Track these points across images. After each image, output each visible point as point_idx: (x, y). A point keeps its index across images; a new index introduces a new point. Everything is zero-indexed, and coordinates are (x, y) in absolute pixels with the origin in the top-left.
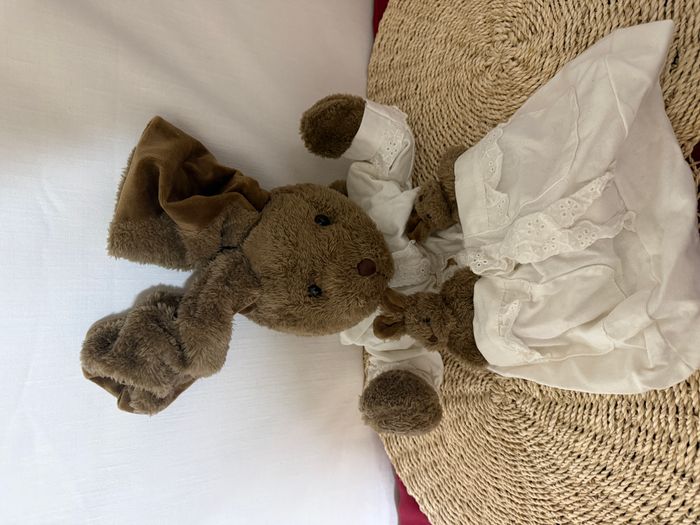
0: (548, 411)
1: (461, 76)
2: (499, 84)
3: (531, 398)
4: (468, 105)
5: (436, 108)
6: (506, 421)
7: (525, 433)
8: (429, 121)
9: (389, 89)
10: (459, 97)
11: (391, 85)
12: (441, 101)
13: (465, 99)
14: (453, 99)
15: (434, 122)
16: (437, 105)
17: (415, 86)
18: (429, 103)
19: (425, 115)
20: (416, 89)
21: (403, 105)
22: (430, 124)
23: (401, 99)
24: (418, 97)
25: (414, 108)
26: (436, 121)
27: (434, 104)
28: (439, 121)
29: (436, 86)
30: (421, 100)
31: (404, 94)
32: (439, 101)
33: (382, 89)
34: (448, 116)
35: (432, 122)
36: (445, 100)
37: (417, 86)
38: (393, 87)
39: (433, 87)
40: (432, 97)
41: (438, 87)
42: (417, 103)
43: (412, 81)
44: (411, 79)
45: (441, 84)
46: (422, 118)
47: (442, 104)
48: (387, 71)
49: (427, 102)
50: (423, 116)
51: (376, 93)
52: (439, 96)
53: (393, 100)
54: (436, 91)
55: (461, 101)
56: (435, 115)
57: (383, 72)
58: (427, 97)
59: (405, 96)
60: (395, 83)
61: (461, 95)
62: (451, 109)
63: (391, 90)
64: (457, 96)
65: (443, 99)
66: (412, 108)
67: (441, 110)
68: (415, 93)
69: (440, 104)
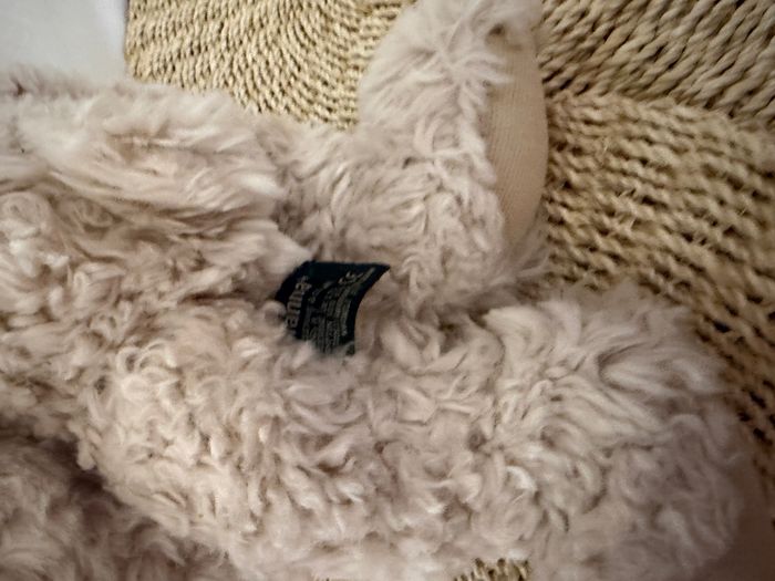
8: (245, 84)
9: (167, 38)
10: (302, 29)
11: (170, 29)
12: (267, 43)
13: (314, 30)
14: (291, 34)
15: (255, 86)
16: (260, 53)
17: (217, 27)
18: (245, 55)
19: (238, 76)
20: (220, 31)
21: (196, 62)
22: (247, 92)
23: (192, 53)
24: (224, 44)
25: (218, 66)
26: (259, 82)
27: (255, 52)
28: (263, 82)
29: (256, 18)
30: (228, 49)
31: (196, 43)
32: (262, 44)
33: (154, 37)
34: (281, 71)
35: (250, 87)
36: (274, 42)
37: (222, 25)
38: (175, 35)
39: (252, 19)
40: (249, 39)
41: (260, 20)
42: (222, 57)
43: (214, 17)
44: (210, 13)
45: (266, 14)
46: (230, 81)
47: (270, 49)
48: (163, 5)
49: (241, 51)
50: (235, 78)
51: (142, 45)
52: (262, 36)
53: (175, 56)
54: (257, 26)
55: (306, 35)
56: (256, 74)
57: (157, 8)
58: (241, 42)
59: (199, 48)
60: (181, 25)
61: (305, 23)
62: (287, 57)
63: (172, 37)
64: (298, 29)
65: (270, 39)
66: (213, 66)
67: (267, 63)
68: (219, 39)
69: (265, 52)
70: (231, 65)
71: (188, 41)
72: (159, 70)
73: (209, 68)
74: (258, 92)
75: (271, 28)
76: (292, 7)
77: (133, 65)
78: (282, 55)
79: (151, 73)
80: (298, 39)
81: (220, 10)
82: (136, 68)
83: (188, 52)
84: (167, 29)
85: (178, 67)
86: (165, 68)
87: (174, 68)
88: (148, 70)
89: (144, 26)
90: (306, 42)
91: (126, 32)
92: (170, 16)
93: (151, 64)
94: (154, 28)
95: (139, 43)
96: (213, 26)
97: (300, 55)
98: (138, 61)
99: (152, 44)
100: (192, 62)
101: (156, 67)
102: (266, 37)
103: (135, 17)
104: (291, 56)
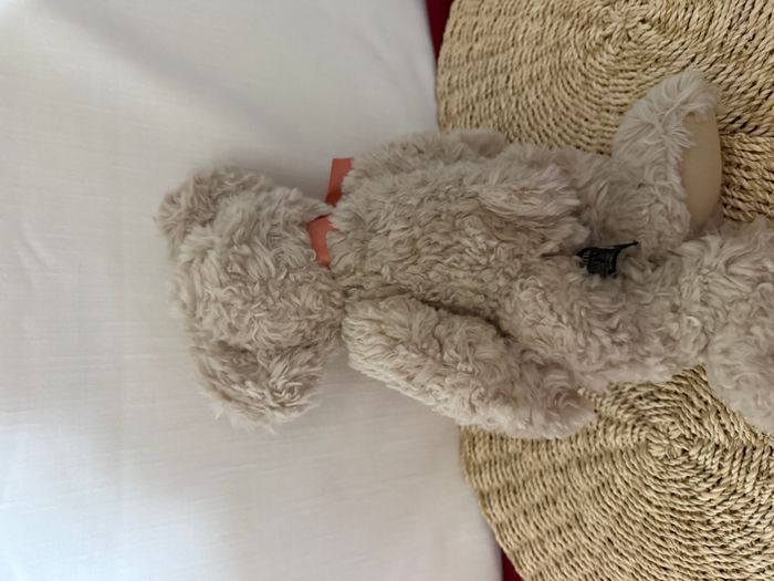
0: (742, 461)
1: (570, 54)
2: (624, 58)
3: (712, 445)
4: (581, 92)
5: (537, 101)
6: (675, 481)
7: (707, 497)
8: (528, 119)
9: (468, 86)
10: (569, 83)
11: (470, 80)
12: (543, 92)
13: (577, 85)
14: (561, 86)
15: (535, 120)
16: (538, 97)
17: (505, 79)
18: (527, 98)
19: (522, 113)
20: (507, 82)
21: (490, 104)
22: (530, 124)
23: (487, 97)
24: (511, 92)
25: (507, 106)
26: (538, 118)
27: (534, 97)
28: (542, 117)
29: (535, 74)
30: (514, 94)
31: (489, 91)
32: (540, 92)
33: (458, 87)
34: (554, 110)
35: (532, 120)
36: (549, 90)
37: (508, 78)
38: (473, 83)
39: (531, 76)
40: (530, 88)
41: (537, 75)
42: (510, 100)
43: (501, 71)
44: (499, 70)
45: (542, 71)
46: (517, 117)
47: (545, 95)
48: (463, 64)
49: (524, 96)
50: (520, 115)
51: (449, 93)
52: (539, 86)
53: (475, 99)
54: (535, 79)
55: (571, 87)
56: (536, 111)
57: (459, 65)
58: (523, 90)
59: (492, 93)
60: (477, 77)
61: (571, 80)
62: (558, 101)
63: (471, 86)
64: (565, 82)
65: (545, 89)
66: (503, 106)
67: (544, 104)
68: (507, 87)
69: (542, 97)
70: (517, 106)
71: (483, 89)
72: (463, 110)
73: (500, 108)
74: (538, 124)
75: (546, 80)
76: (560, 68)
77: (443, 108)
78: (554, 100)
79: (458, 112)
80: (566, 90)
81: (506, 67)
82: (446, 108)
83: (484, 96)
84: (467, 81)
85: (477, 107)
86: (467, 107)
87: (474, 108)
88: (455, 110)
89: (450, 79)
90: (572, 92)
91: (436, 84)
92: (469, 71)
93: (458, 106)
94: (458, 81)
95: (447, 91)
96: (502, 79)
97: (568, 100)
98: (447, 103)
99: (456, 93)
100: (487, 104)
101: (460, 107)
102: (542, 87)
103: (442, 72)
104: (562, 101)
